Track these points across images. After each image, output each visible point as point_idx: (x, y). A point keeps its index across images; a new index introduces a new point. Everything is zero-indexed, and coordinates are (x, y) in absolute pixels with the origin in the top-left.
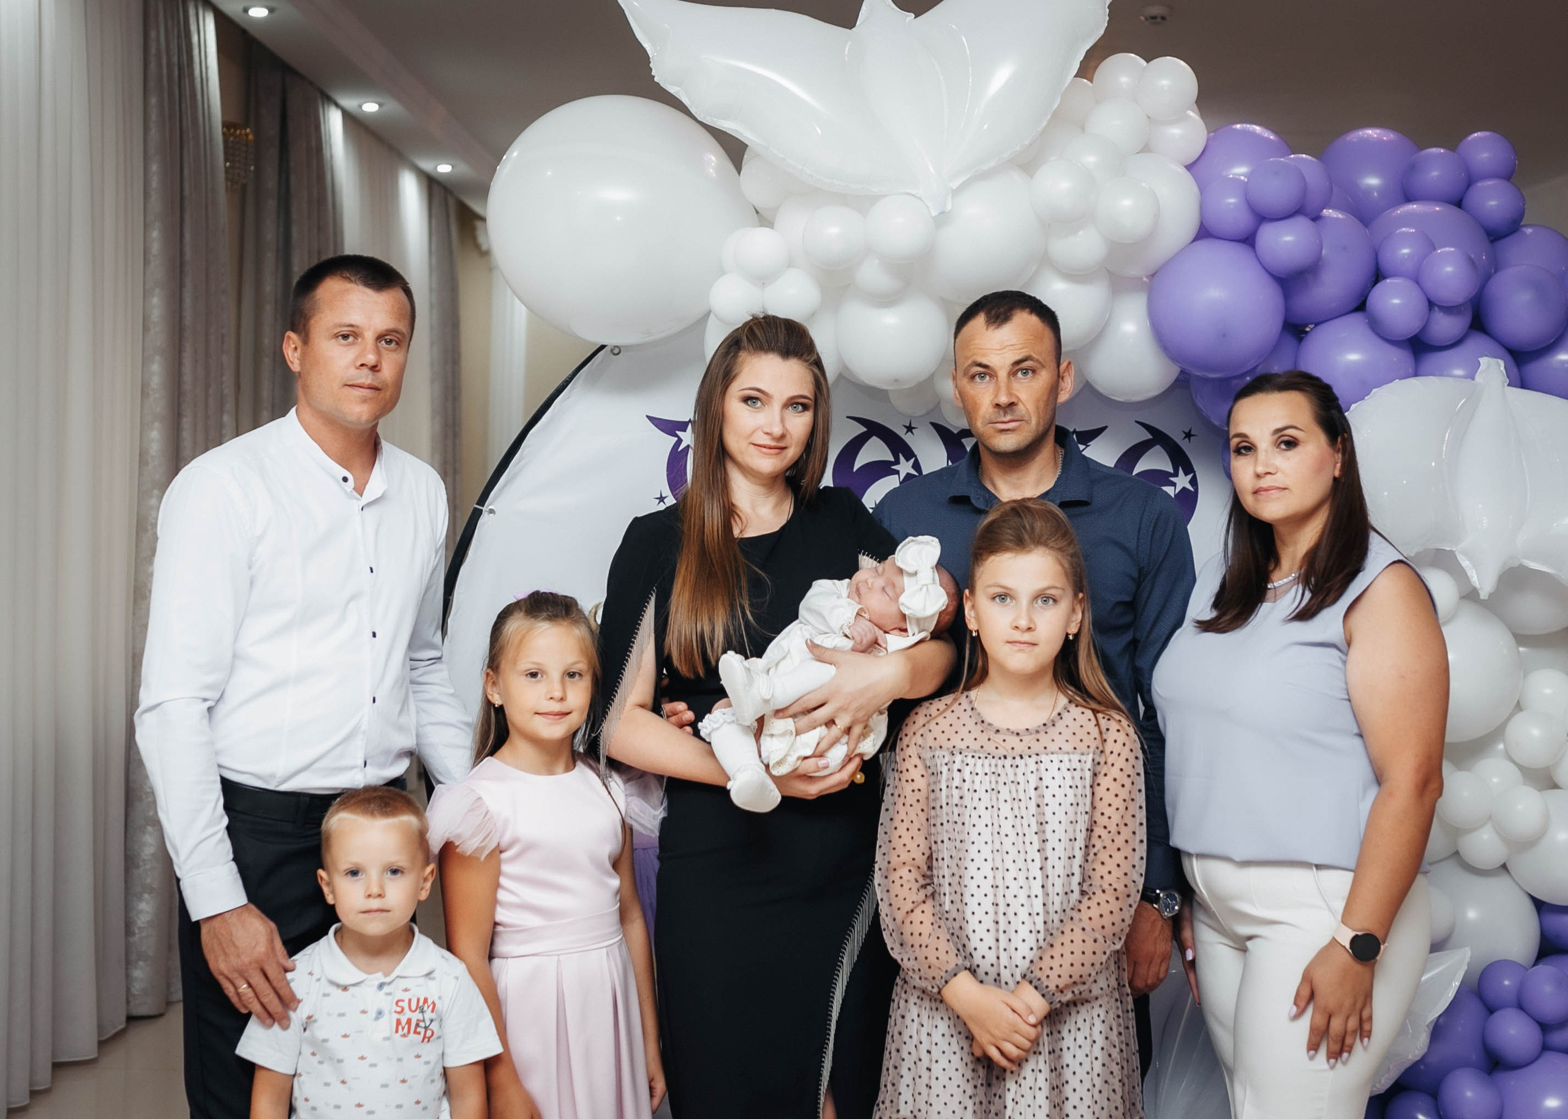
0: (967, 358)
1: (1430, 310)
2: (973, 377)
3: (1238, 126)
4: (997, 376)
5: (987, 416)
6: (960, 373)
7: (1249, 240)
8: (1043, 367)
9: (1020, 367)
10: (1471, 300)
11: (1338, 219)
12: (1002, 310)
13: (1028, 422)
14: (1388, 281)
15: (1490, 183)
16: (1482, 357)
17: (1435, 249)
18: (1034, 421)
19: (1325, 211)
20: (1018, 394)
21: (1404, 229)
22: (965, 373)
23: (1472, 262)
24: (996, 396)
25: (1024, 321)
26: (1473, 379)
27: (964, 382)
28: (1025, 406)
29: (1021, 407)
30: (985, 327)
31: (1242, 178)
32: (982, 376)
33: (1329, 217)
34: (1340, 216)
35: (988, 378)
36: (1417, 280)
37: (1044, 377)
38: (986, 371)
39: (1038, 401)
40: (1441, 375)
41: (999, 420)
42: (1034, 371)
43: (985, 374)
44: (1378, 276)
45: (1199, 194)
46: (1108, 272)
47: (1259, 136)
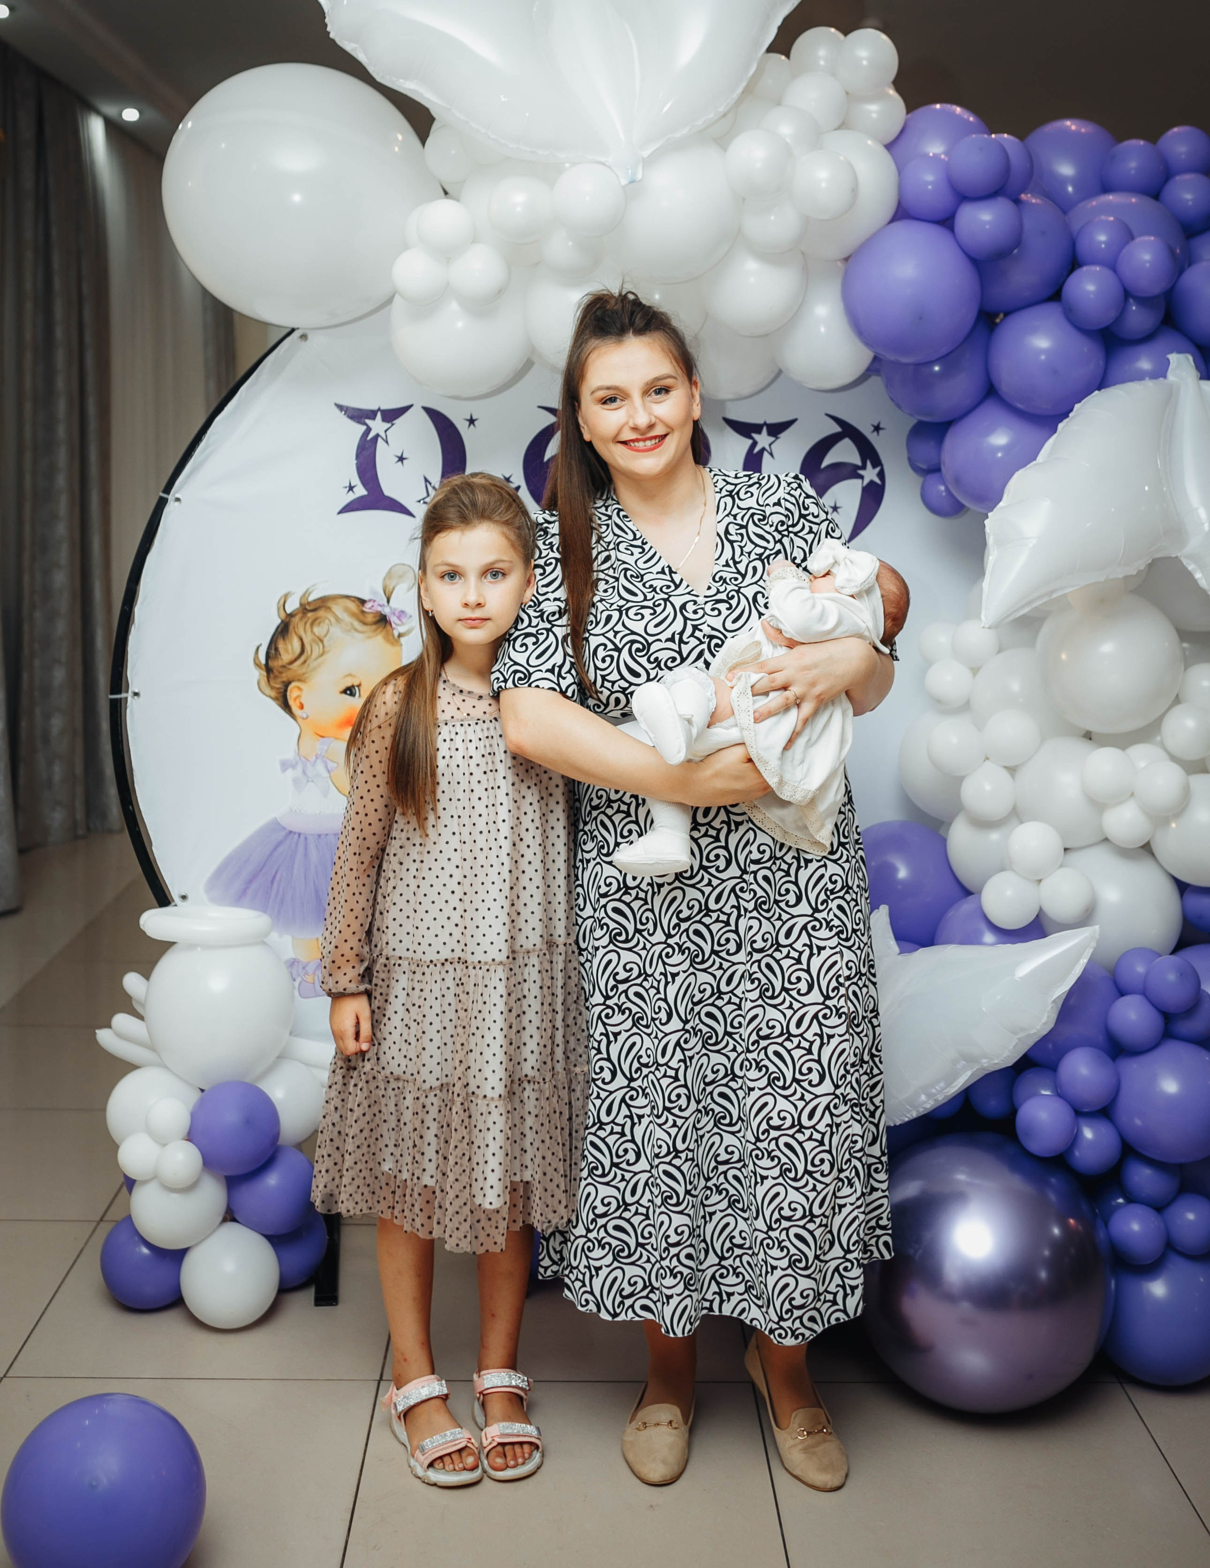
1: (1125, 301)
3: (938, 106)
7: (947, 222)
10: (1166, 292)
11: (1037, 204)
14: (1085, 268)
15: (1187, 177)
16: (1173, 352)
17: (1132, 237)
19: (1024, 194)
21: (1103, 217)
23: (1172, 251)
26: (1163, 377)
31: (941, 156)
33: (1028, 202)
34: (1040, 202)
36: (1113, 266)
44: (1074, 263)
45: (897, 174)
46: (803, 253)
47: (959, 117)
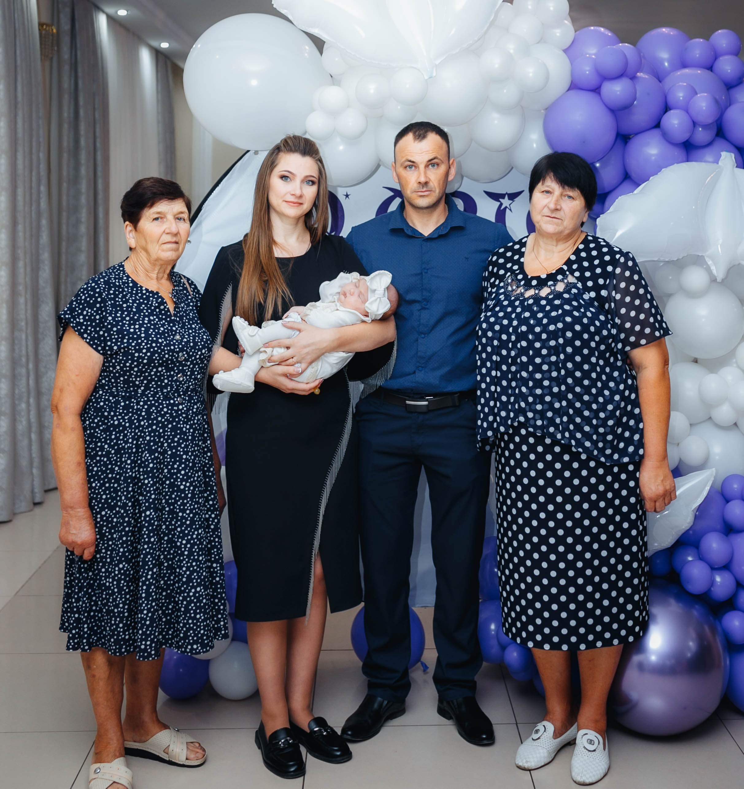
0: (403, 157)
1: (694, 127)
2: (406, 167)
3: (592, 28)
4: (419, 167)
5: (413, 188)
6: (398, 165)
7: (596, 90)
8: (443, 162)
9: (432, 163)
10: (717, 121)
11: (646, 78)
12: (421, 132)
13: (434, 192)
14: (672, 111)
15: (727, 57)
16: (722, 151)
17: (697, 94)
18: (437, 191)
19: (638, 74)
20: (430, 177)
21: (681, 84)
22: (402, 165)
23: (716, 101)
24: (418, 178)
25: (433, 138)
26: (718, 163)
27: (401, 170)
28: (433, 183)
29: (431, 184)
30: (413, 141)
31: (593, 56)
32: (410, 166)
33: (641, 77)
34: (647, 77)
35: (413, 168)
36: (687, 110)
37: (443, 168)
38: (412, 165)
39: (439, 181)
40: (701, 161)
41: (420, 190)
42: (438, 165)
43: (412, 166)
44: (666, 108)
45: (570, 64)
46: (522, 107)
47: (602, 34)
